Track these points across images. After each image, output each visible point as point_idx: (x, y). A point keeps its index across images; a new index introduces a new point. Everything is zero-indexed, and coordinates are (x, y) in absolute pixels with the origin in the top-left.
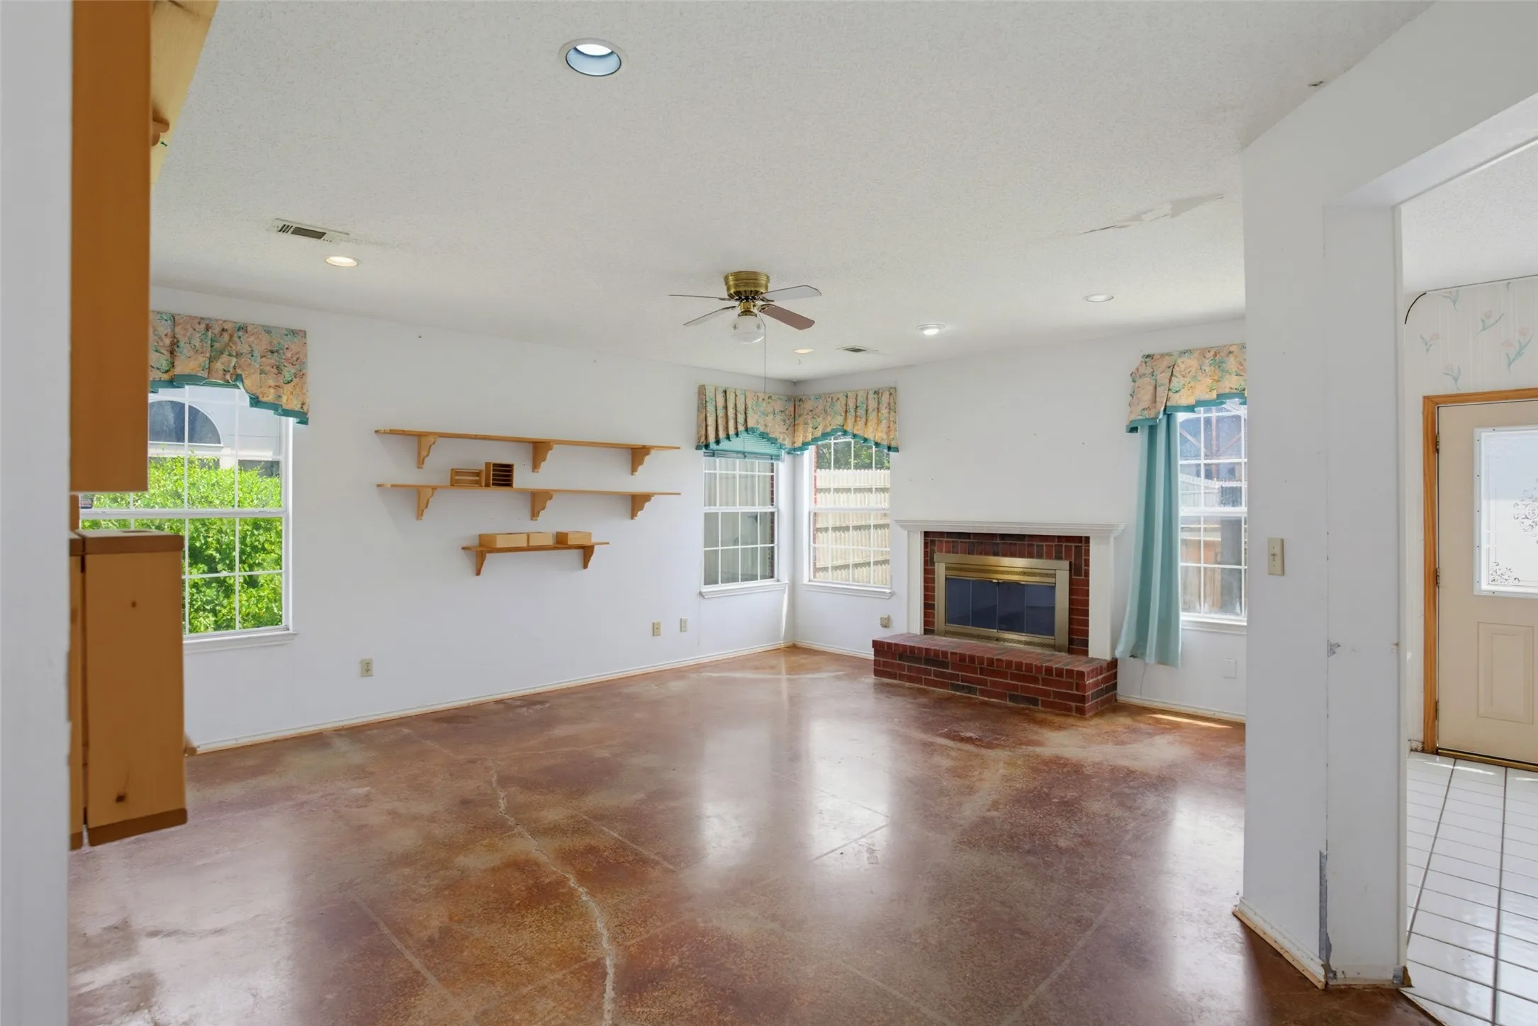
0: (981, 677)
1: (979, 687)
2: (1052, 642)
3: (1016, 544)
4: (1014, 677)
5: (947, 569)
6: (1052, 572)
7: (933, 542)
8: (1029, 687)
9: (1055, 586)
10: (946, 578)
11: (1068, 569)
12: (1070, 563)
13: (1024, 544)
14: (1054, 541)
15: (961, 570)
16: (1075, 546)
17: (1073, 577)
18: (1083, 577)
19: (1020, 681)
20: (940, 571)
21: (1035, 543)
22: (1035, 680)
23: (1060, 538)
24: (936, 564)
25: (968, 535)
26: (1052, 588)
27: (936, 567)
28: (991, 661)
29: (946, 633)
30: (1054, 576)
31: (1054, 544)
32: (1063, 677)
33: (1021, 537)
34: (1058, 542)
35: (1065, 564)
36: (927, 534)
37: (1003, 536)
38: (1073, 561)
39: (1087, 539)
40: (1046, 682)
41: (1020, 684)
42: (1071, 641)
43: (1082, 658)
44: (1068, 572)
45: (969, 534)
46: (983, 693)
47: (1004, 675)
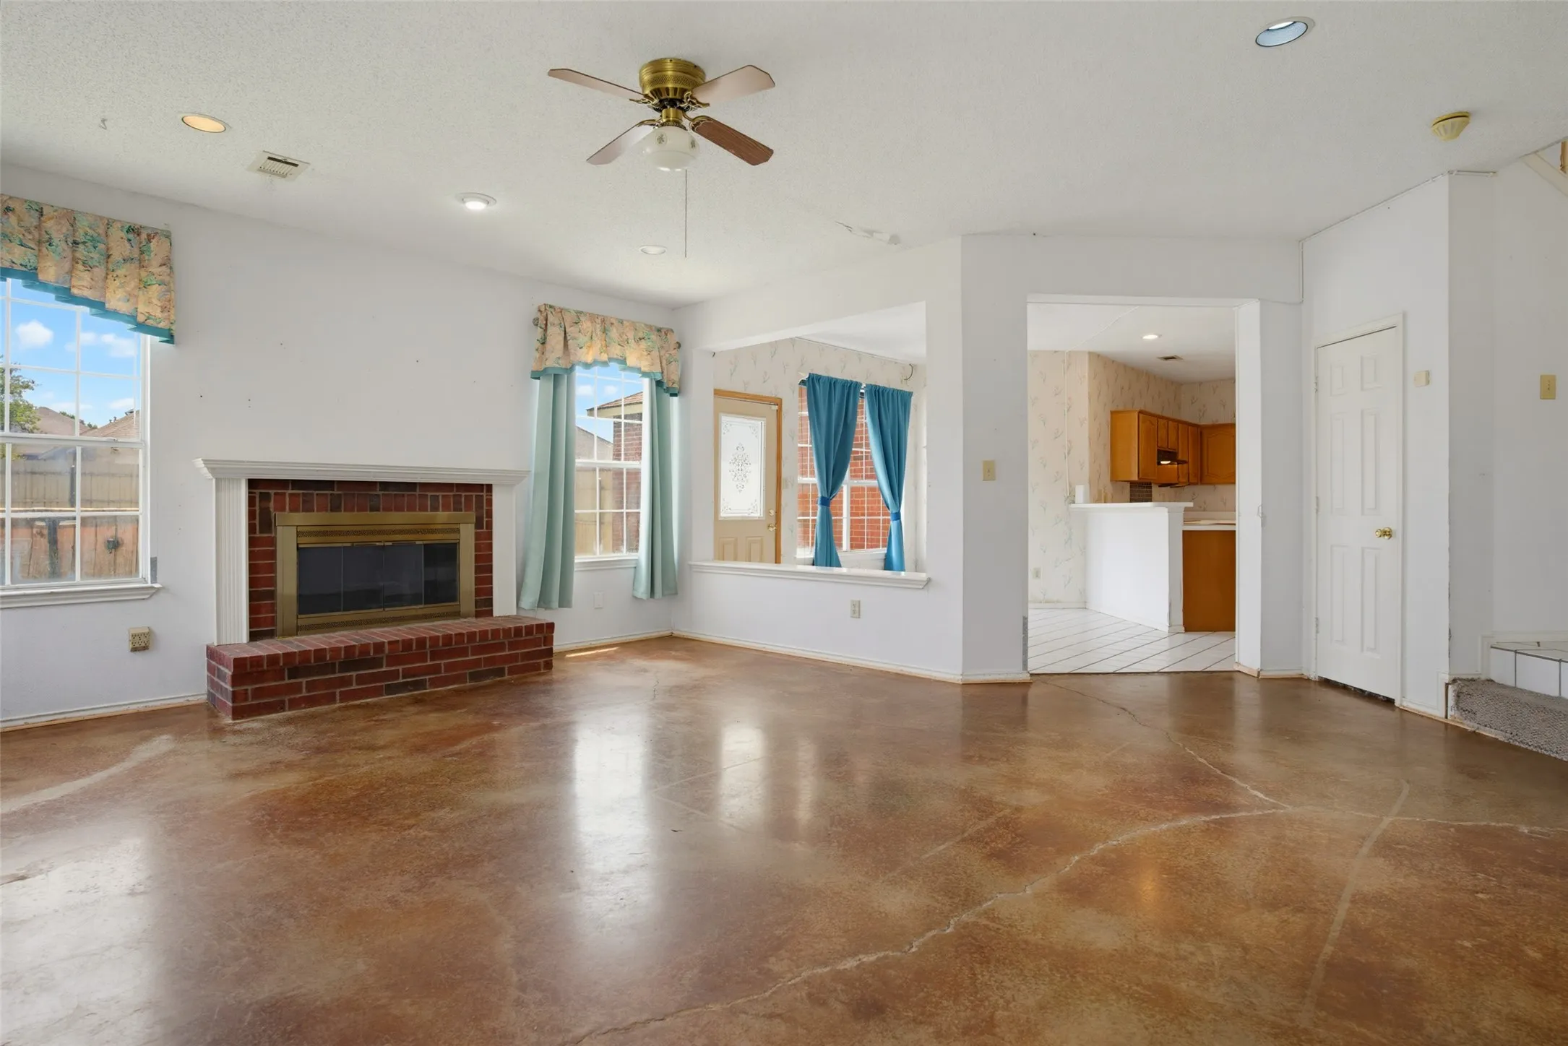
1: (427, 677)
2: (456, 609)
3: (403, 495)
5: (301, 534)
6: (454, 526)
7: (265, 497)
8: (494, 656)
9: (461, 544)
10: (298, 549)
11: (472, 521)
12: (473, 516)
13: (415, 495)
14: (452, 491)
15: (325, 534)
16: (476, 496)
17: (476, 530)
18: (485, 530)
19: (481, 654)
20: (286, 539)
21: (429, 494)
23: (457, 487)
24: (279, 529)
25: (329, 484)
26: (456, 545)
27: (278, 534)
29: (299, 630)
30: (458, 531)
31: (454, 493)
33: (411, 486)
34: (456, 491)
35: (470, 516)
36: (252, 484)
37: (385, 485)
38: (475, 513)
39: (489, 487)
41: (482, 656)
42: (477, 603)
43: (491, 618)
44: (473, 525)
45: (332, 482)
46: (434, 683)
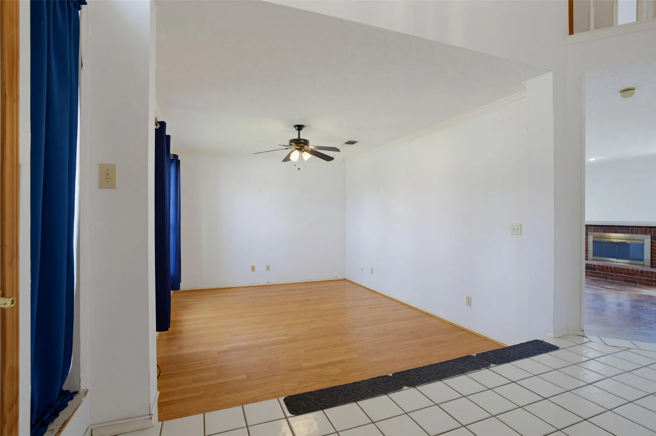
0: (611, 273)
1: (610, 277)
2: (643, 263)
3: (625, 229)
4: (625, 273)
5: (593, 238)
6: (643, 239)
7: (589, 228)
8: (633, 277)
9: (644, 244)
10: (593, 241)
11: (650, 238)
12: (651, 236)
13: (629, 229)
15: (599, 238)
16: (653, 230)
17: (653, 241)
19: (629, 275)
20: (591, 239)
22: (636, 275)
23: (646, 227)
24: (589, 236)
26: (643, 245)
27: (589, 237)
28: (615, 268)
29: (594, 260)
30: (644, 240)
31: (643, 229)
32: (649, 274)
34: (645, 228)
35: (649, 236)
36: (587, 226)
37: (619, 226)
38: (653, 235)
40: (640, 276)
42: (652, 263)
44: (650, 239)
45: (604, 226)
46: (612, 279)
47: (622, 273)
